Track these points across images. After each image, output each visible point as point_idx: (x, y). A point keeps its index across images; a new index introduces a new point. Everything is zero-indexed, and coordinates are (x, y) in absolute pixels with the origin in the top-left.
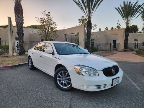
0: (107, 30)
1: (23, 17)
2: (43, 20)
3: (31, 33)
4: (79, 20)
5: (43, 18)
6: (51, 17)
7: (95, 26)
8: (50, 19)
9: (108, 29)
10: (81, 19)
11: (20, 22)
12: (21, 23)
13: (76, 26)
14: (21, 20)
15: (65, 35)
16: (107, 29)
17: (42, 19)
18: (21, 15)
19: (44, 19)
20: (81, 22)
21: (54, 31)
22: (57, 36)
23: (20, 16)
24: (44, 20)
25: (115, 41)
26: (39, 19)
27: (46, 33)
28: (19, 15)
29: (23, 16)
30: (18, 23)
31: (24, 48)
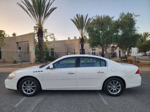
4: (34, 27)
7: (52, 35)
10: (36, 26)
15: (17, 43)
20: (36, 29)
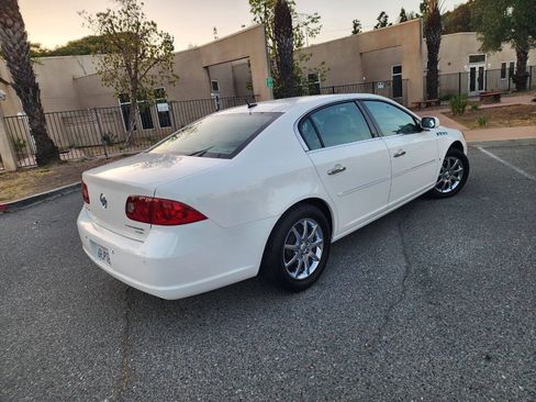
0: (384, 24)
1: (22, 25)
2: (110, 21)
3: (79, 73)
5: (106, 12)
6: (138, 4)
7: (313, 21)
8: (133, 11)
9: (389, 22)
11: (14, 45)
12: (18, 46)
13: (242, 29)
14: (18, 35)
15: (206, 68)
16: (382, 19)
17: (106, 15)
18: (12, 17)
19: (111, 13)
20: (259, 10)
21: (158, 60)
22: (173, 79)
23: (10, 22)
24: (115, 21)
25: (398, 69)
26: (94, 17)
27: (130, 73)
28: (5, 19)
29: (20, 19)
30: (10, 50)
31: (52, 138)
